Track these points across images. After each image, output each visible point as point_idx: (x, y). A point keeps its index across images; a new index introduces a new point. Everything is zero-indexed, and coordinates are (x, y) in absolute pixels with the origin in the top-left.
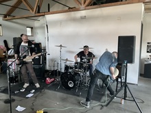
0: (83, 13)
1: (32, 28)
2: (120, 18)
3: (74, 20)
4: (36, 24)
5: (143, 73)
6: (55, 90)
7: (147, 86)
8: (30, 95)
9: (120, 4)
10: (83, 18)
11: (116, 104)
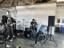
0: (32, 6)
1: (9, 12)
2: (47, 9)
3: (29, 9)
4: (11, 10)
5: (56, 31)
6: (22, 38)
7: (58, 36)
8: (11, 41)
9: (48, 3)
10: (33, 8)
11: (47, 43)
